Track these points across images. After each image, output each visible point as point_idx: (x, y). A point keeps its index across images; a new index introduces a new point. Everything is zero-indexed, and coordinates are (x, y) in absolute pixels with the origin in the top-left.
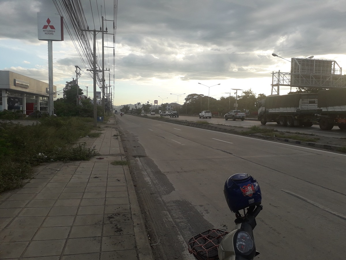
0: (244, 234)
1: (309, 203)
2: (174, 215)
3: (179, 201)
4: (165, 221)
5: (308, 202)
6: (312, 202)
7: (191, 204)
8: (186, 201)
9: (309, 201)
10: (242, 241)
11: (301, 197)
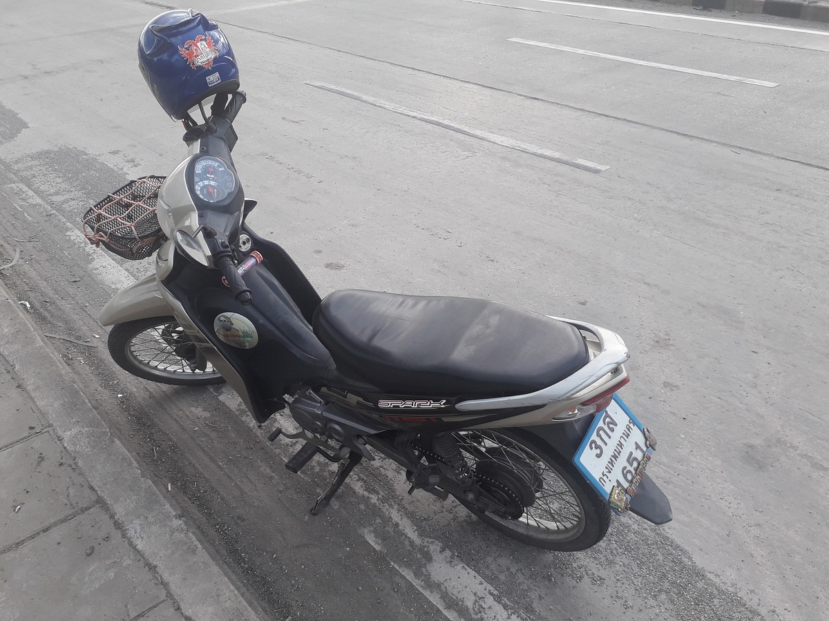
0: (210, 162)
1: (365, 102)
2: (43, 188)
3: (48, 152)
4: (21, 206)
5: (363, 101)
6: (371, 99)
7: (87, 154)
8: (69, 148)
9: (364, 97)
10: (208, 179)
11: (348, 91)
